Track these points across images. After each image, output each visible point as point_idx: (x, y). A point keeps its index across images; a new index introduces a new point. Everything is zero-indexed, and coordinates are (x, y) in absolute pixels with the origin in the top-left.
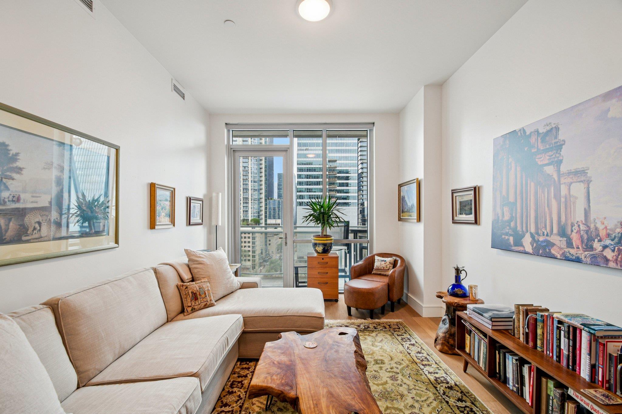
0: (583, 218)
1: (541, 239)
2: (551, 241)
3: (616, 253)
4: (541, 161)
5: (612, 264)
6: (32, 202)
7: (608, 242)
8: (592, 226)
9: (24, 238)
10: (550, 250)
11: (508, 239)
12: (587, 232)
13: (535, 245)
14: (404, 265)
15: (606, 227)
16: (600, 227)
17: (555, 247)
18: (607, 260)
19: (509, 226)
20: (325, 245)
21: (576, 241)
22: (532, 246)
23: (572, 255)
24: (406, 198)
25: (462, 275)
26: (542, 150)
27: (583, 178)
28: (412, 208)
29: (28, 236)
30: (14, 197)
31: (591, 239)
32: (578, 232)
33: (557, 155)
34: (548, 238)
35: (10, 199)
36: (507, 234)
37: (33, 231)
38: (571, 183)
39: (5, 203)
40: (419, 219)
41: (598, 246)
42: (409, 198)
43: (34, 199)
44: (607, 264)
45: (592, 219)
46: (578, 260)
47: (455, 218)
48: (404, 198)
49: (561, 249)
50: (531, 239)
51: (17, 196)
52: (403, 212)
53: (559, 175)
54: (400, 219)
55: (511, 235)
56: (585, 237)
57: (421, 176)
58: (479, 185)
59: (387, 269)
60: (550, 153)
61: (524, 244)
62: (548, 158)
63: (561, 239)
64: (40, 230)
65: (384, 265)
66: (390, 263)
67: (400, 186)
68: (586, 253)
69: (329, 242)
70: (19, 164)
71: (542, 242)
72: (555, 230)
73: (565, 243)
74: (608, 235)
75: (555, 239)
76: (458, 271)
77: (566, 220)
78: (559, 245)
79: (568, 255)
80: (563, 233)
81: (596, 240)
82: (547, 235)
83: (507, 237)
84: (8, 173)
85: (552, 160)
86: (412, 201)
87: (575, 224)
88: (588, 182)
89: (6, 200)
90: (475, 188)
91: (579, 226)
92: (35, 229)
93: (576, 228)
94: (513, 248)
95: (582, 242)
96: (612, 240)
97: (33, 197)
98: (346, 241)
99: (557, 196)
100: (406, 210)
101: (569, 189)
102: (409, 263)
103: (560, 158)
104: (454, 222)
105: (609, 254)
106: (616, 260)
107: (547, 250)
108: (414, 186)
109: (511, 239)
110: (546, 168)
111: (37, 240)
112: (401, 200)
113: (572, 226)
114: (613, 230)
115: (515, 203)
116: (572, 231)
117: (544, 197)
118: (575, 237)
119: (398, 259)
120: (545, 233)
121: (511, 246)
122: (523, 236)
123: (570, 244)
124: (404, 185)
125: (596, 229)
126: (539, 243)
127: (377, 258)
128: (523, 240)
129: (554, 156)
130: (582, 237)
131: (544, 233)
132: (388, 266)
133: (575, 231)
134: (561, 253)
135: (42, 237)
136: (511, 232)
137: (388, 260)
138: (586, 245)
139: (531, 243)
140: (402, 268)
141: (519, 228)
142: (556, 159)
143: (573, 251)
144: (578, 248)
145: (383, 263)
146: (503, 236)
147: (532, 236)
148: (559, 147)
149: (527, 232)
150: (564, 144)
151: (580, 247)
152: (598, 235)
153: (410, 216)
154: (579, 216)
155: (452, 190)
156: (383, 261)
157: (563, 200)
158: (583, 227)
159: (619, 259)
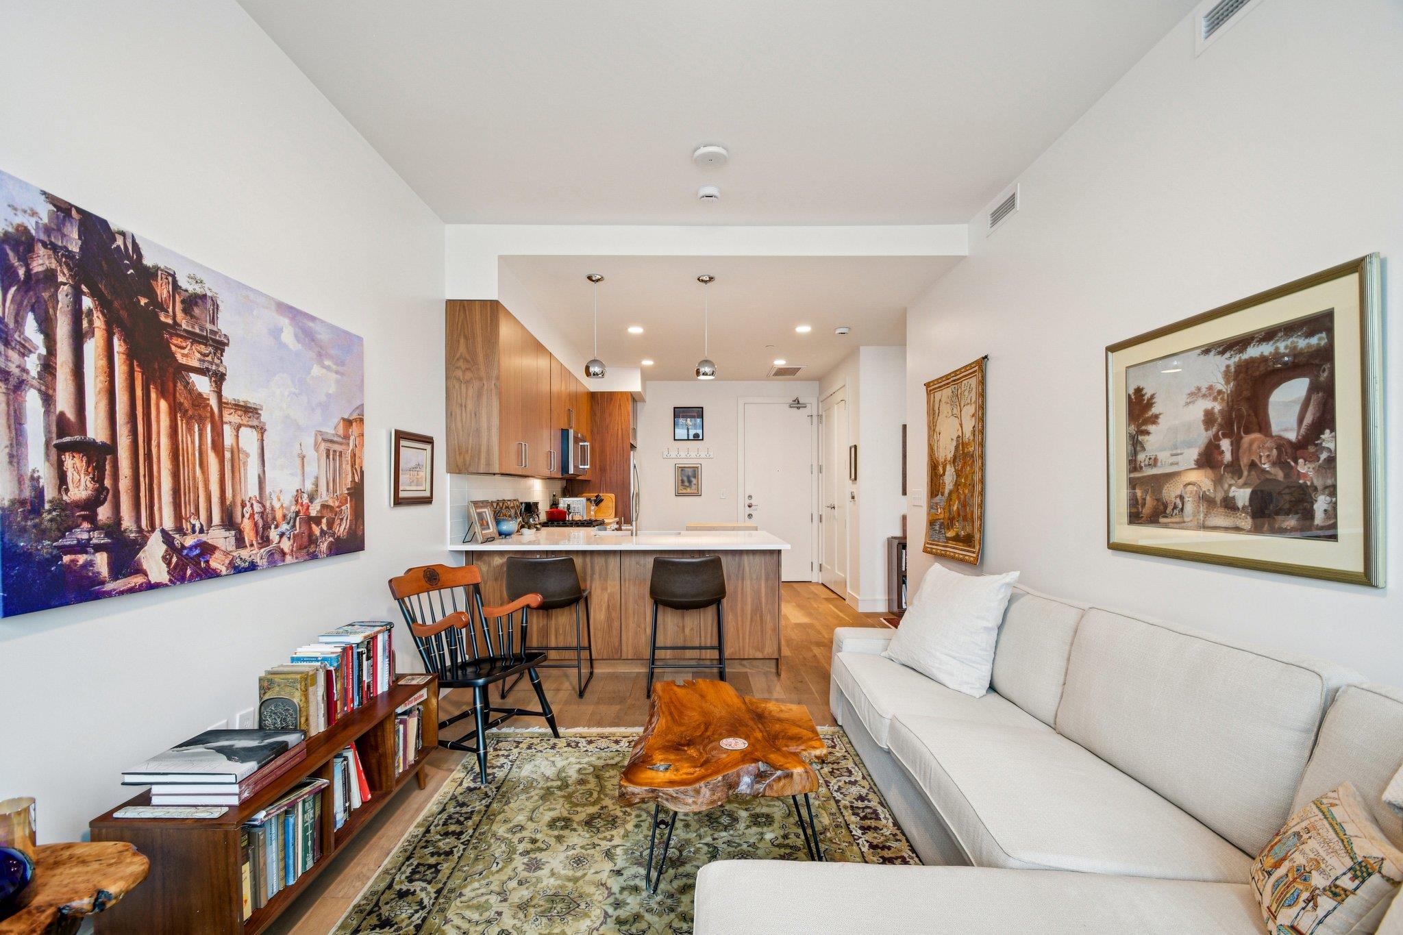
0: (256, 493)
1: (189, 541)
2: (210, 542)
3: (292, 541)
4: (183, 355)
5: (289, 559)
6: (1172, 464)
7: (284, 527)
8: (268, 505)
9: (1162, 520)
10: (207, 562)
11: (90, 564)
12: (262, 514)
13: (174, 560)
15: (282, 506)
16: (277, 505)
17: (217, 554)
18: (283, 554)
19: (92, 518)
21: (249, 533)
22: (169, 564)
23: (245, 561)
26: (185, 331)
27: (255, 423)
29: (1167, 517)
30: (1150, 459)
31: (267, 527)
32: (252, 516)
33: (216, 361)
34: (204, 538)
35: (1147, 463)
36: (82, 547)
37: (1173, 510)
38: (240, 426)
39: (1141, 468)
43: (1174, 459)
44: (284, 561)
45: (267, 493)
46: (253, 567)
49: (227, 553)
50: (164, 547)
51: (1153, 457)
53: (220, 402)
55: (98, 548)
56: (261, 524)
60: (202, 348)
61: (145, 566)
62: (199, 356)
63: (227, 534)
64: (1182, 509)
68: (262, 550)
70: (1154, 410)
71: (191, 548)
72: (216, 519)
73: (233, 540)
74: (284, 516)
75: (220, 538)
77: (234, 496)
78: (223, 548)
79: (238, 562)
80: (229, 522)
81: (273, 526)
82: (201, 531)
83: (82, 559)
84: (1144, 428)
85: (206, 365)
87: (248, 504)
88: (262, 430)
89: (1143, 465)
91: (252, 506)
92: (1175, 507)
93: (248, 509)
94: (109, 586)
95: (257, 532)
96: (288, 523)
97: (1172, 455)
99: (218, 447)
101: (237, 437)
103: (221, 369)
105: (286, 545)
106: (292, 551)
107: (203, 565)
109: (102, 559)
110: (194, 377)
111: (1178, 526)
113: (243, 505)
114: (288, 509)
115: (110, 449)
116: (243, 516)
117: (193, 442)
118: (247, 526)
120: (197, 528)
121: (103, 583)
122: (140, 543)
123: (240, 542)
125: (273, 509)
126: (185, 552)
128: (141, 555)
129: (209, 358)
130: (256, 524)
131: (194, 526)
133: (247, 516)
134: (227, 562)
135: (1184, 522)
136: (98, 538)
138: (262, 538)
139: (164, 558)
141: (127, 522)
142: (214, 367)
143: (244, 553)
144: (252, 545)
146: (66, 559)
147: (167, 538)
148: (219, 346)
149: (153, 529)
150: (227, 344)
151: (255, 543)
152: (274, 519)
154: (252, 490)
157: (228, 455)
158: (257, 508)
159: (294, 549)
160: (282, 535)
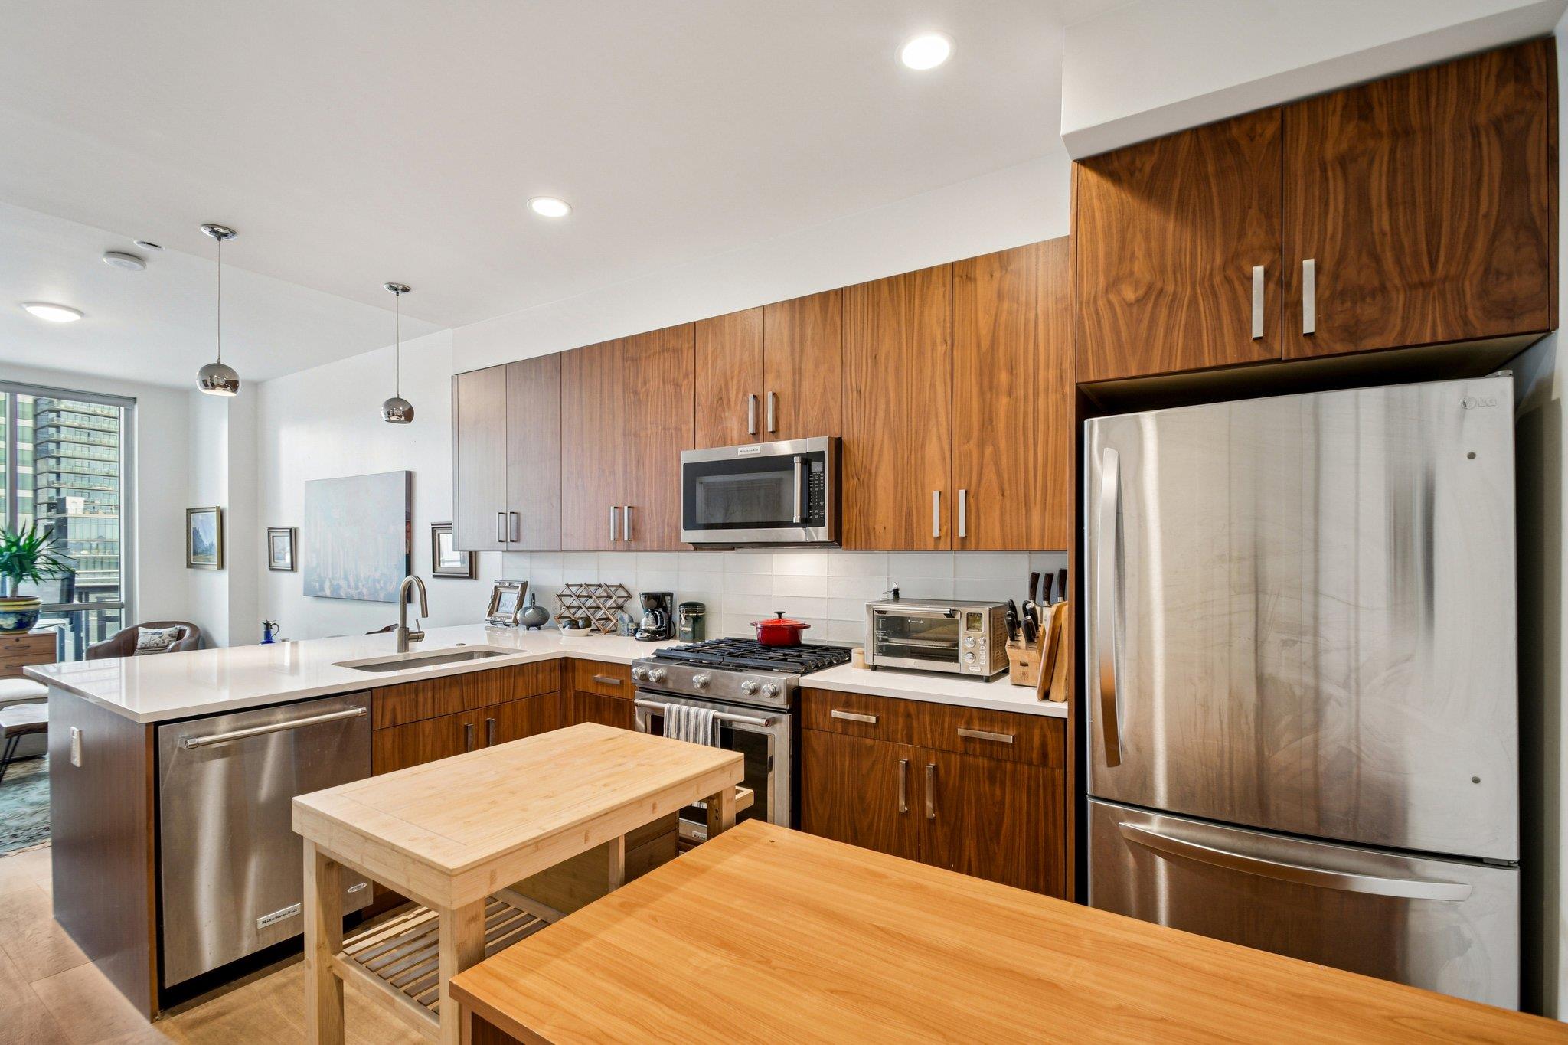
0: (355, 566)
10: (338, 593)
11: (314, 586)
14: (196, 636)
17: (341, 590)
19: (316, 571)
20: (22, 614)
21: (352, 584)
22: (330, 591)
24: (201, 533)
25: (273, 631)
28: (211, 548)
34: (338, 583)
36: (314, 580)
40: (222, 565)
41: (360, 584)
42: (205, 532)
47: (273, 564)
48: (196, 531)
49: (344, 591)
50: (329, 584)
52: (195, 553)
54: (189, 565)
55: (316, 581)
57: (224, 504)
58: (296, 527)
59: (163, 645)
65: (158, 641)
66: (169, 635)
67: (190, 512)
69: (32, 608)
71: (335, 586)
72: (342, 576)
75: (343, 583)
76: (268, 626)
77: (347, 567)
78: (343, 588)
80: (345, 578)
83: (313, 584)
86: (209, 538)
90: (291, 529)
94: (318, 594)
98: (67, 607)
100: (200, 551)
102: (206, 633)
104: (272, 569)
108: (213, 517)
109: (317, 584)
112: (192, 535)
115: (320, 550)
119: (185, 628)
121: (317, 592)
122: (324, 582)
123: (349, 586)
124: (197, 511)
126: (333, 587)
127: (141, 630)
128: (324, 586)
132: (166, 641)
136: (317, 578)
137: (166, 631)
139: (329, 588)
140: (193, 639)
141: (323, 574)
145: (157, 636)
147: (330, 581)
149: (327, 577)
153: (208, 560)
154: (353, 564)
155: (269, 528)
156: (155, 634)
160: (363, 586)
